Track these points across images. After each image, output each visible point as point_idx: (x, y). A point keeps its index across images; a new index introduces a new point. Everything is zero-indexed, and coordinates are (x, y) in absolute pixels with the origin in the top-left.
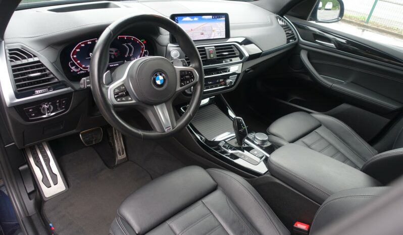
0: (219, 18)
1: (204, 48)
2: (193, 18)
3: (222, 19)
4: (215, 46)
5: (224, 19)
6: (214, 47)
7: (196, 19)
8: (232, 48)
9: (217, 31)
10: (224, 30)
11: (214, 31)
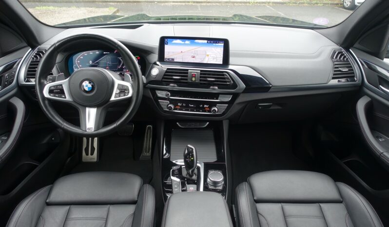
0: (216, 43)
1: (188, 70)
2: (184, 41)
3: (219, 44)
4: (201, 71)
5: (223, 44)
6: (199, 71)
7: (187, 42)
8: (223, 75)
9: (212, 56)
10: (222, 56)
11: (208, 55)
